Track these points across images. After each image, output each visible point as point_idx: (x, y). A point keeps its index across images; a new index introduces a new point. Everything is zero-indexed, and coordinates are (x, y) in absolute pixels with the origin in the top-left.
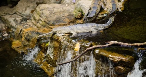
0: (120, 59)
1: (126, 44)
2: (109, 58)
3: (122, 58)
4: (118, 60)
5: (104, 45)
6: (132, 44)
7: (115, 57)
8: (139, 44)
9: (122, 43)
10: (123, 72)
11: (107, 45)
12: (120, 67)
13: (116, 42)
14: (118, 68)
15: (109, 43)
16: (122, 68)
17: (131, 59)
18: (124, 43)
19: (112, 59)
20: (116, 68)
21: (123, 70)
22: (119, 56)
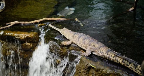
0: (26, 37)
1: (27, 23)
2: (15, 37)
3: (27, 35)
4: (24, 37)
5: (7, 27)
6: (32, 22)
7: (21, 35)
8: (38, 21)
9: (23, 22)
10: (30, 47)
11: (9, 26)
12: (27, 44)
13: (17, 22)
14: (25, 45)
15: (10, 24)
16: (29, 44)
17: (36, 35)
18: (24, 22)
19: (18, 37)
20: (23, 46)
21: (30, 46)
22: (24, 34)
